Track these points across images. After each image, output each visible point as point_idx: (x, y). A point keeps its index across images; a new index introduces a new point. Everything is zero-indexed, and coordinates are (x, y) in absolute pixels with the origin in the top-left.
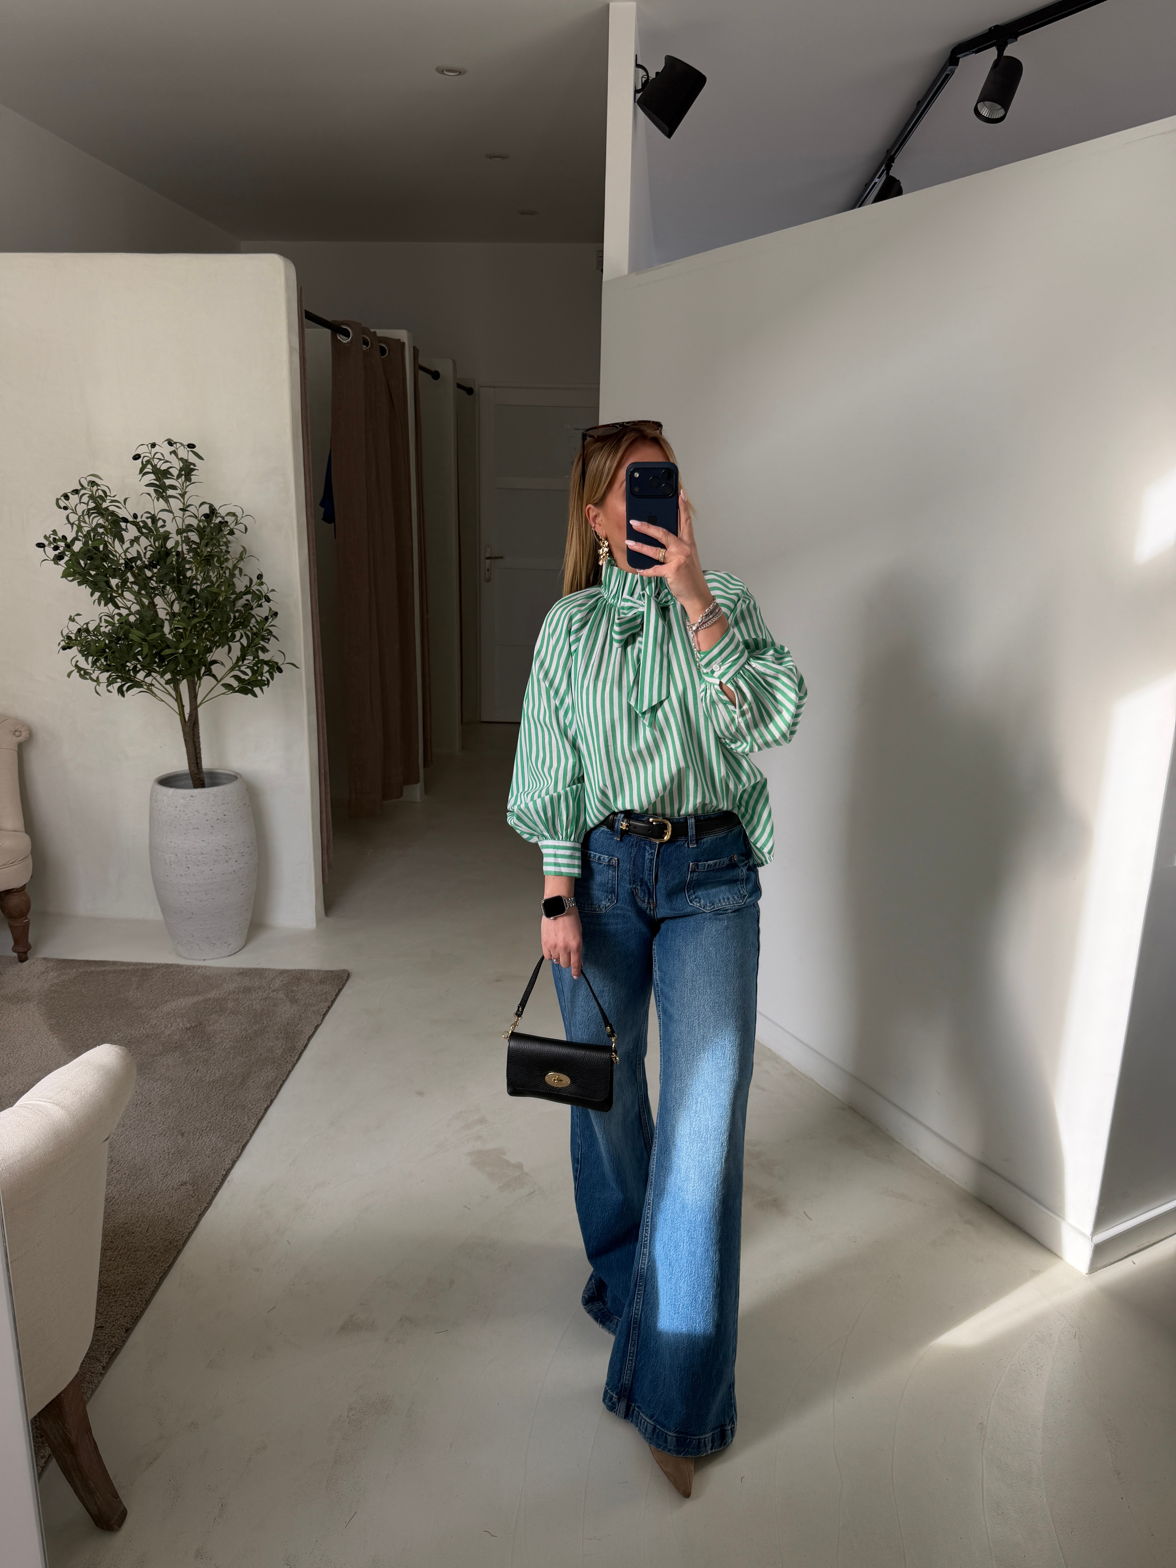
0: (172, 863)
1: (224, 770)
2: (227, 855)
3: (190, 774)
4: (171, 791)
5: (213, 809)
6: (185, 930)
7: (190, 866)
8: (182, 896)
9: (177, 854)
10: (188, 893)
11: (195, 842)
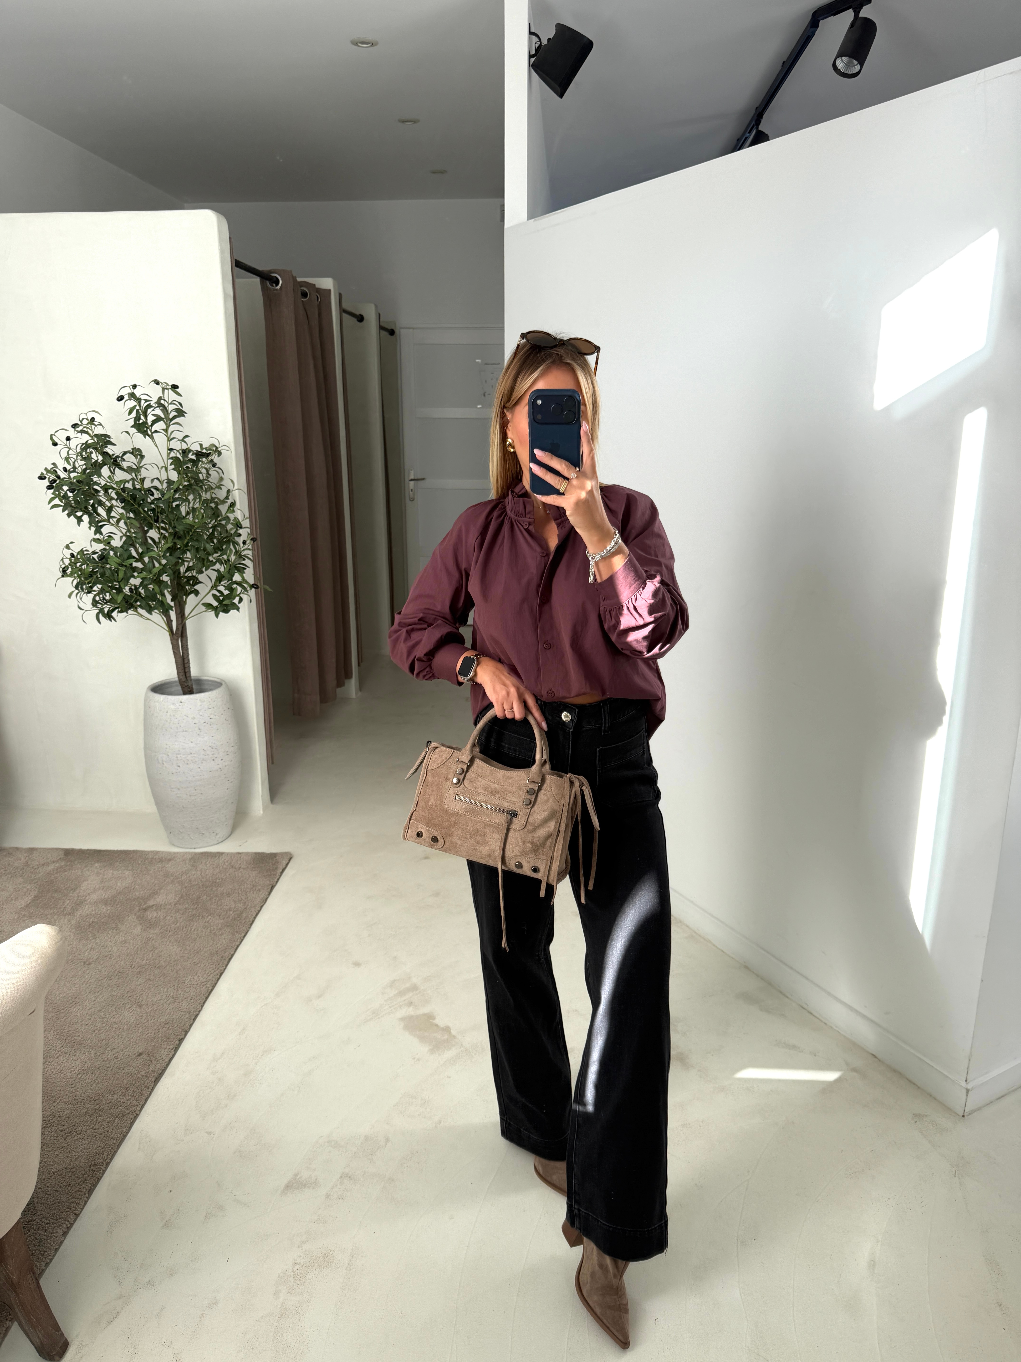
0: (164, 763)
1: (210, 677)
2: (213, 754)
3: (178, 683)
4: (162, 698)
5: (201, 714)
6: (177, 822)
7: (180, 765)
8: (174, 791)
9: (169, 754)
10: (179, 789)
11: (184, 743)
